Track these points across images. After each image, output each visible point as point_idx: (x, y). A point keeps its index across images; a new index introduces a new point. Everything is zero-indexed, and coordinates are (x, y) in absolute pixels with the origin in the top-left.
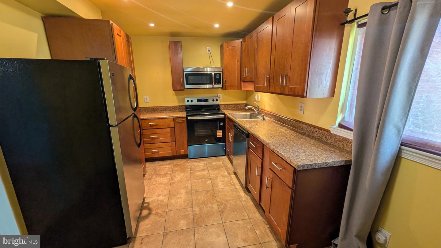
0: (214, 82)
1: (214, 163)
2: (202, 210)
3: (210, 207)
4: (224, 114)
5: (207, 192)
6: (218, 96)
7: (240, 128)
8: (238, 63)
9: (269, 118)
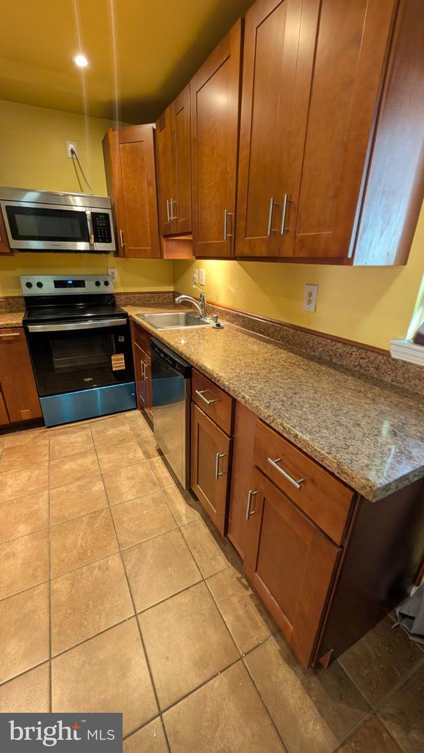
0: (93, 236)
1: (111, 432)
2: (76, 584)
3: (99, 568)
4: (125, 315)
5: (92, 517)
6: (110, 273)
7: (165, 350)
8: (151, 189)
9: (228, 323)
